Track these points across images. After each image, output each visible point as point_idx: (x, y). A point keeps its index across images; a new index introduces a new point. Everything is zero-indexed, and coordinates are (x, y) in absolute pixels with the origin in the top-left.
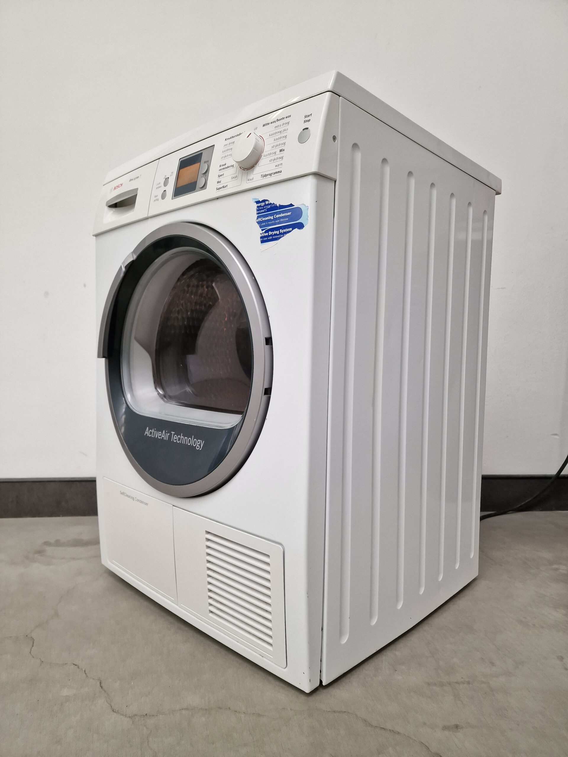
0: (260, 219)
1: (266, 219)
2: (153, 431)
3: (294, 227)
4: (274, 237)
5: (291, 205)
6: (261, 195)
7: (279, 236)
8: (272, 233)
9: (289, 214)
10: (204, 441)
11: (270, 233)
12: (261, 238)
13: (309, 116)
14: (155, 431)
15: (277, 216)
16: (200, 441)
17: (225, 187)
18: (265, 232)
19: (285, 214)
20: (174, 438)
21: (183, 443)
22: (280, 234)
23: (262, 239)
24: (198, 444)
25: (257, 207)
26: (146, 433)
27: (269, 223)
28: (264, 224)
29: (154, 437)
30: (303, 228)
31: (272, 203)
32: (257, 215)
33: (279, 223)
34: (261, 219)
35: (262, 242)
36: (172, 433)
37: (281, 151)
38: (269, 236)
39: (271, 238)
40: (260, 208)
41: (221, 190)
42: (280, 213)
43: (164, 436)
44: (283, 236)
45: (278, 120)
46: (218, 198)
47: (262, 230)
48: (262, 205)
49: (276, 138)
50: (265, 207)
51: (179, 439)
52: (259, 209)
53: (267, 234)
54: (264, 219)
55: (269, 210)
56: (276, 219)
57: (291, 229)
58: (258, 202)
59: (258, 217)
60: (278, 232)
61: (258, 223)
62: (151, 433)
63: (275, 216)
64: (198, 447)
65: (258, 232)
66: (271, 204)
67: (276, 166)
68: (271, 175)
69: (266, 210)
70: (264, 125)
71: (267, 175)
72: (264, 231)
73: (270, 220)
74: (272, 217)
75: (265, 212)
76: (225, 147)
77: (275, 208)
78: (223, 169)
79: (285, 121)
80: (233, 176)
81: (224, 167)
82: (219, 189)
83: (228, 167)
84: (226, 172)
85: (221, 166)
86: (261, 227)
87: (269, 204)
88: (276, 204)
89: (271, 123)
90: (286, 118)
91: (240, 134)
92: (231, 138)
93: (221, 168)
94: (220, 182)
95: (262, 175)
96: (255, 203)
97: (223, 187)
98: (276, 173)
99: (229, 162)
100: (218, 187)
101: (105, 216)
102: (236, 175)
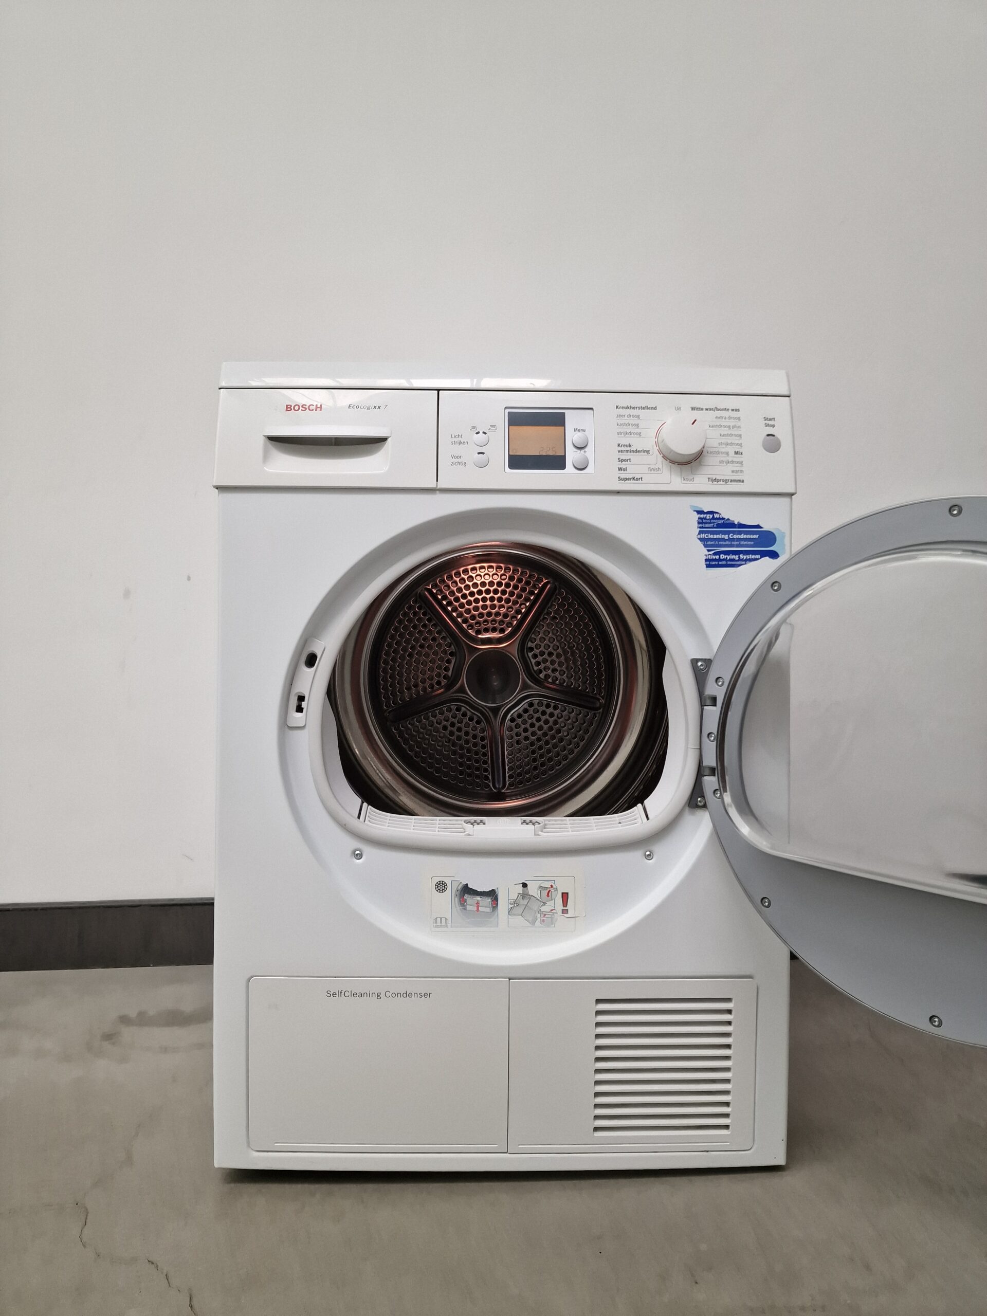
0: (703, 536)
1: (715, 537)
3: (763, 554)
4: (729, 563)
5: (758, 526)
6: (707, 504)
7: (738, 563)
8: (726, 556)
9: (755, 537)
11: (723, 556)
12: (706, 560)
13: (770, 420)
15: (735, 536)
17: (638, 479)
18: (714, 554)
19: (748, 536)
22: (740, 560)
23: (708, 563)
25: (699, 518)
27: (721, 543)
28: (712, 543)
30: (777, 558)
31: (726, 518)
32: (699, 529)
33: (737, 546)
34: (707, 536)
35: (708, 566)
37: (736, 453)
38: (720, 560)
39: (724, 563)
40: (704, 521)
41: (630, 482)
42: (740, 533)
44: (745, 564)
45: (718, 410)
46: (618, 492)
47: (709, 551)
48: (708, 517)
49: (723, 433)
50: (712, 521)
52: (701, 522)
53: (717, 557)
54: (711, 536)
55: (719, 526)
56: (733, 540)
57: (758, 556)
58: (699, 512)
59: (700, 533)
60: (736, 557)
61: (701, 540)
63: (732, 536)
65: (702, 553)
66: (723, 519)
67: (733, 472)
68: (726, 482)
69: (715, 526)
70: (693, 409)
71: (719, 481)
72: (713, 552)
73: (723, 540)
74: (726, 537)
75: (713, 527)
76: (619, 418)
77: (731, 525)
78: (627, 451)
79: (730, 413)
80: (652, 467)
81: (628, 449)
82: (626, 479)
83: (637, 451)
84: (634, 458)
85: (620, 445)
86: (705, 546)
87: (719, 519)
88: (733, 521)
89: (707, 409)
90: (733, 410)
91: (647, 408)
92: (628, 408)
93: (620, 449)
94: (625, 470)
95: (709, 478)
96: (695, 512)
97: (633, 478)
98: (735, 481)
99: (637, 444)
100: (623, 476)
101: (266, 457)
102: (657, 467)
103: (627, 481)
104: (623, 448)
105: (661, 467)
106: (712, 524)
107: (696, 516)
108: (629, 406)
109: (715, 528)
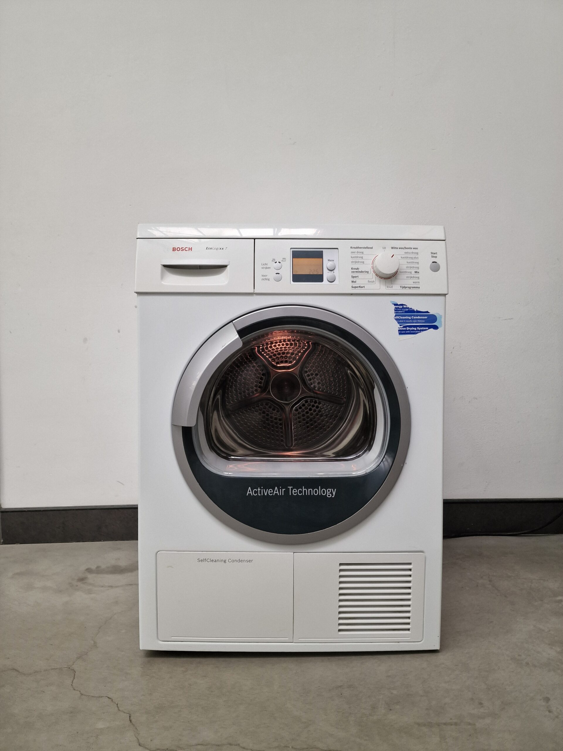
0: (397, 317)
1: (404, 318)
2: (259, 489)
3: (430, 327)
4: (411, 332)
5: (427, 312)
6: (400, 300)
7: (416, 332)
8: (409, 328)
9: (425, 318)
10: (335, 490)
11: (408, 328)
12: (399, 331)
13: (434, 254)
14: (262, 490)
15: (415, 318)
16: (330, 490)
17: (362, 287)
18: (403, 327)
19: (422, 317)
20: (293, 492)
21: (307, 494)
22: (417, 330)
23: (400, 332)
24: (330, 493)
25: (395, 308)
26: (248, 493)
27: (407, 321)
28: (402, 321)
29: (262, 495)
30: (437, 329)
31: (410, 308)
32: (395, 314)
33: (416, 323)
34: (399, 317)
35: (400, 334)
36: (289, 488)
37: (416, 272)
38: (406, 330)
39: (409, 332)
40: (398, 309)
41: (358, 288)
42: (417, 316)
43: (278, 492)
44: (420, 332)
45: (406, 248)
46: (352, 294)
47: (400, 325)
48: (400, 307)
49: (408, 261)
50: (402, 309)
51: (301, 492)
52: (396, 310)
53: (405, 329)
54: (402, 318)
55: (406, 312)
56: (414, 319)
57: (427, 328)
58: (395, 305)
59: (396, 316)
60: (415, 329)
61: (396, 319)
62: (256, 492)
63: (413, 317)
64: (329, 495)
65: (397, 326)
66: (408, 308)
67: (414, 282)
68: (410, 288)
69: (404, 312)
70: (392, 248)
71: (406, 287)
72: (402, 326)
73: (408, 319)
74: (410, 318)
76: (352, 254)
77: (413, 311)
78: (356, 272)
79: (413, 250)
80: (370, 280)
81: (357, 270)
82: (355, 287)
83: (361, 272)
84: (361, 275)
85: (353, 269)
86: (399, 323)
87: (406, 308)
88: (414, 309)
89: (400, 248)
90: (414, 248)
91: (367, 248)
92: (357, 248)
93: (353, 270)
94: (355, 282)
95: (401, 286)
96: (393, 305)
97: (360, 287)
98: (415, 287)
99: (362, 268)
100: (354, 286)
101: (162, 277)
102: (372, 280)
103: (356, 288)
104: (354, 270)
105: (374, 281)
106: (402, 311)
107: (394, 307)
108: (358, 247)
109: (404, 313)
